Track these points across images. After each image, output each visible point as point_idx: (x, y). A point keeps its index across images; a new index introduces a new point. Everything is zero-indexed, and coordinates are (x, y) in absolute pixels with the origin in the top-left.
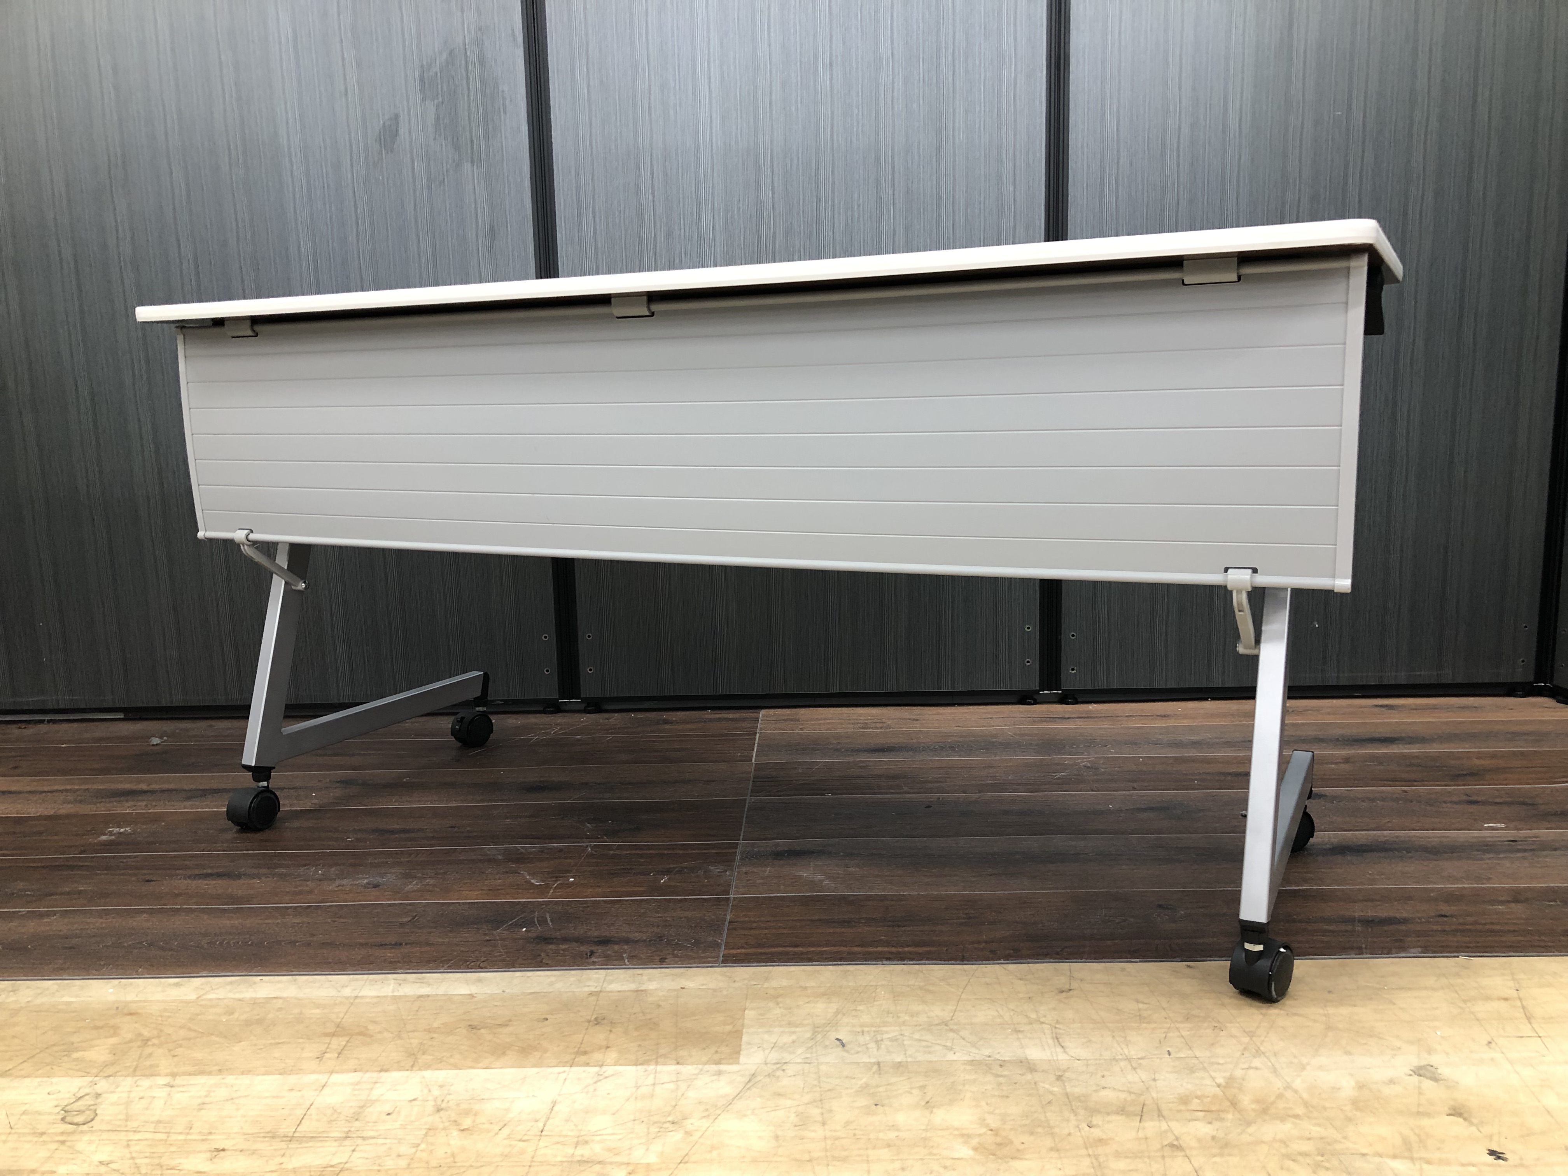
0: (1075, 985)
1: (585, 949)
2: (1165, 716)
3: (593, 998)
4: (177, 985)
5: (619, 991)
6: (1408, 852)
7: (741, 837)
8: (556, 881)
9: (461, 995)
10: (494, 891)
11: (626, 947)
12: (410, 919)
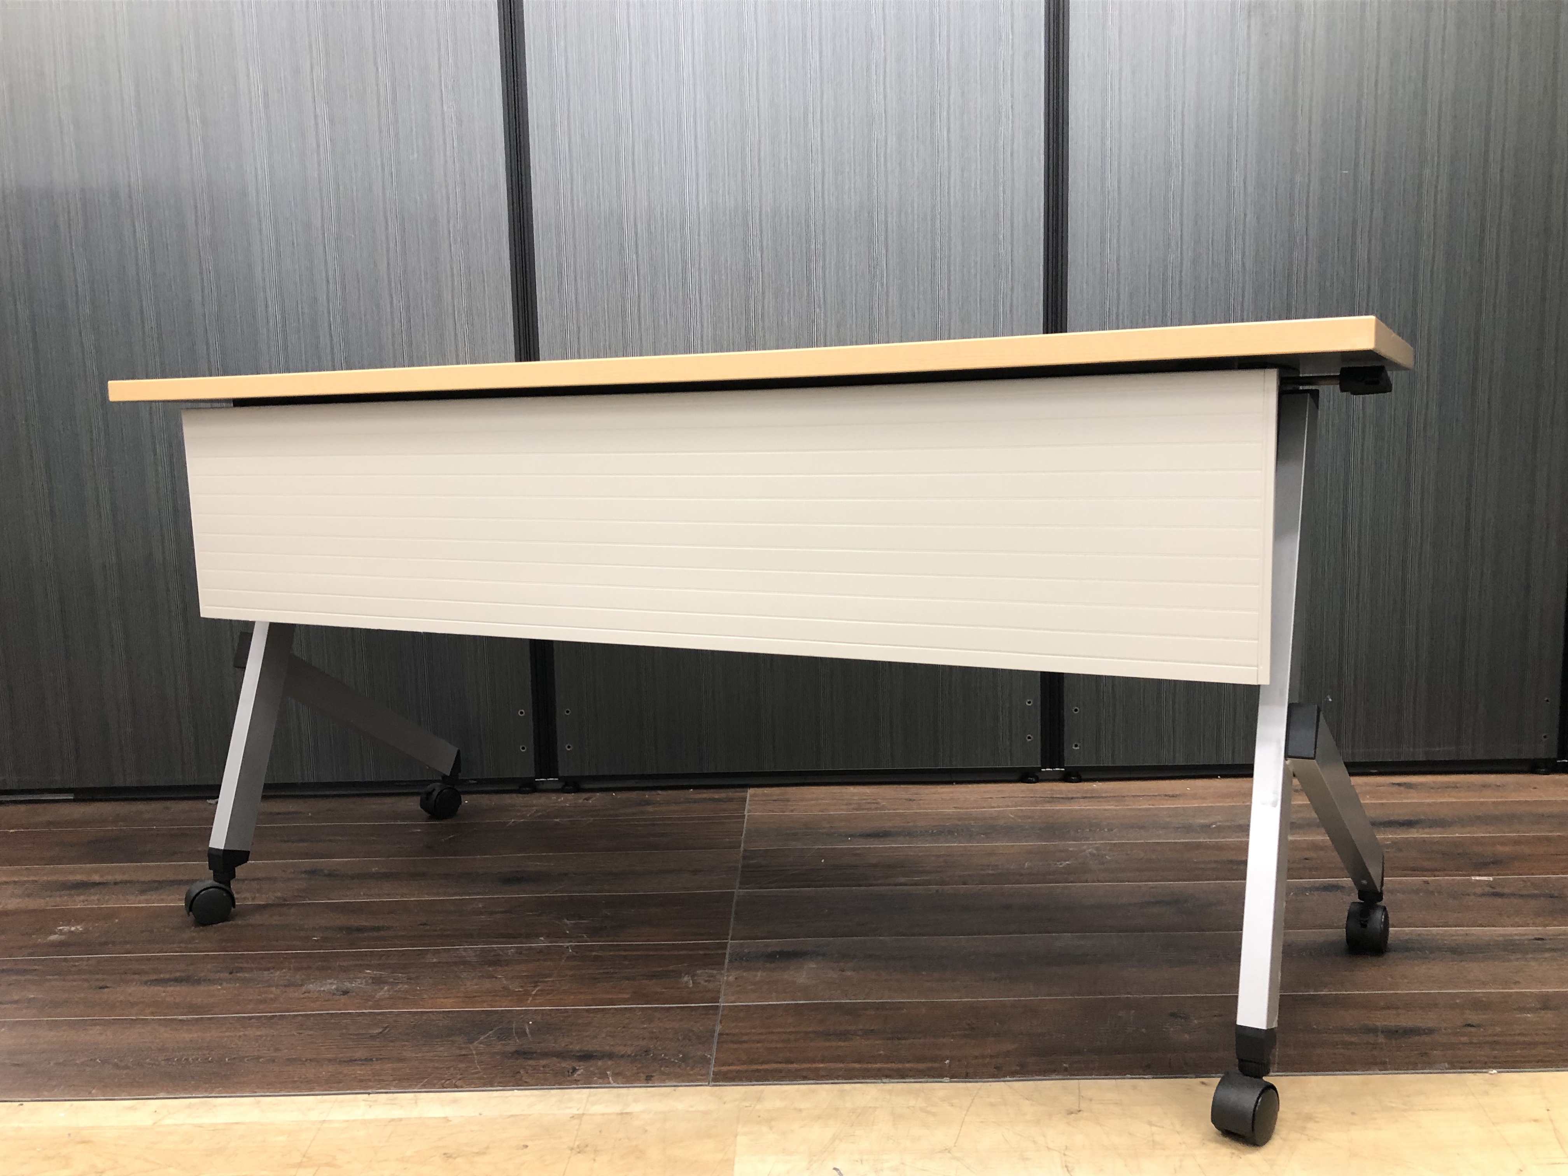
0: (1084, 1105)
1: (566, 1065)
2: (1173, 796)
3: (576, 1122)
4: (131, 1108)
5: (603, 1114)
6: (1431, 953)
7: (730, 937)
8: (535, 987)
9: (435, 1118)
10: (469, 998)
11: (610, 1063)
12: (380, 1030)
